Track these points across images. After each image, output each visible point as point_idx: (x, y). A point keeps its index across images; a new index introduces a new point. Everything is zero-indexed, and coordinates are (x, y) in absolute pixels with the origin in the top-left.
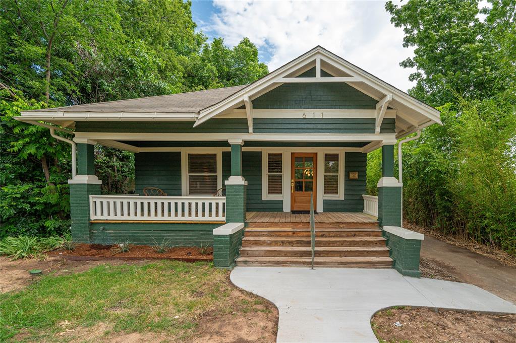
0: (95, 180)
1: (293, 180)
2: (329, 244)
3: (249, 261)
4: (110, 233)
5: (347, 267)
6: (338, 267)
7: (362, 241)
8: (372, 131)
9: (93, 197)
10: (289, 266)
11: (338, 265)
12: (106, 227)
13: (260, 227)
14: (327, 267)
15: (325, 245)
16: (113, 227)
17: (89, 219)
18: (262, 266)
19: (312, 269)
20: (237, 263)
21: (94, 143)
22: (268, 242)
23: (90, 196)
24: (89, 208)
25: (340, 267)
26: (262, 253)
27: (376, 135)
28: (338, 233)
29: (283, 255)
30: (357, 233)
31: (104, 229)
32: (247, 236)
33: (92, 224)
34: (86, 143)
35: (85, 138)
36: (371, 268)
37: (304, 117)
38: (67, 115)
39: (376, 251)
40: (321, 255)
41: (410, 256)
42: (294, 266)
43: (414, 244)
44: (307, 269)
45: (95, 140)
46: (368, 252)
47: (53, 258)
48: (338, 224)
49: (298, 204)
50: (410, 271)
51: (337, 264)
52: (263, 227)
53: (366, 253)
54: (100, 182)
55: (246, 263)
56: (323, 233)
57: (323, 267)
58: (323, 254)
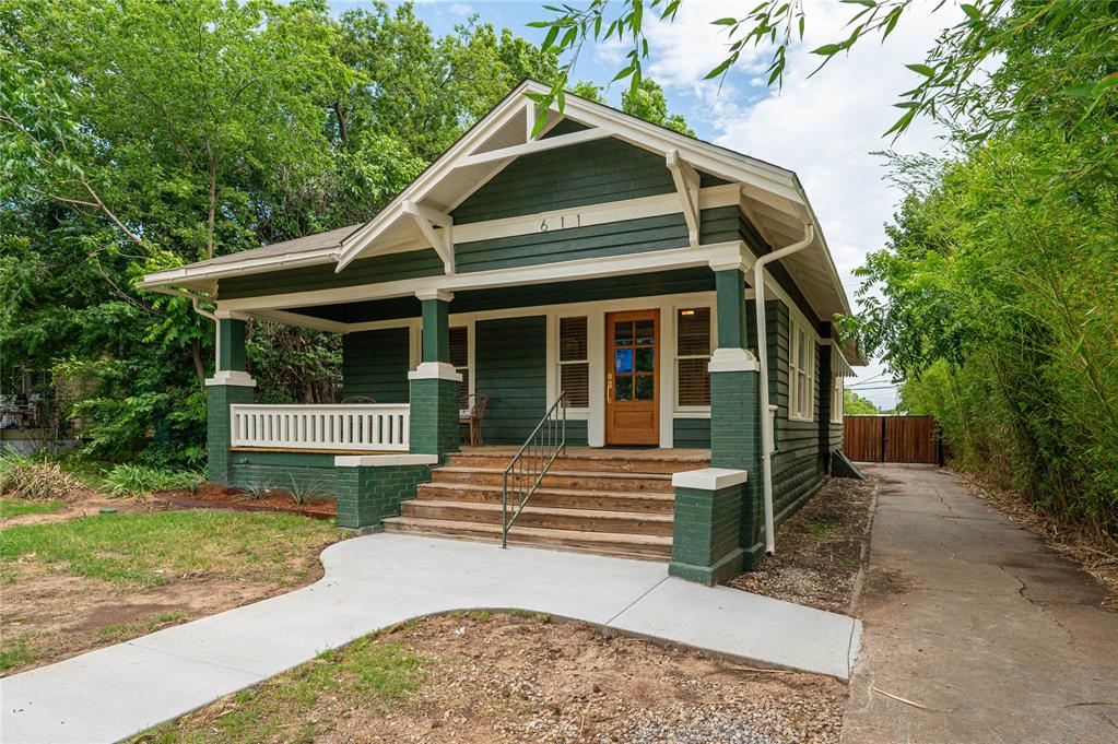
0: (245, 380)
1: (610, 376)
2: (574, 503)
3: (404, 524)
4: (255, 469)
5: (580, 552)
6: (560, 550)
7: (641, 499)
8: (681, 241)
9: (236, 408)
10: (469, 540)
11: (563, 544)
12: (251, 460)
13: (469, 465)
14: (539, 547)
15: (565, 506)
16: (258, 459)
17: (229, 445)
18: (423, 536)
19: (504, 547)
20: (387, 525)
21: (245, 318)
22: (461, 492)
23: (232, 405)
24: (229, 427)
25: (565, 550)
26: (438, 513)
27: (693, 250)
28: (604, 481)
29: (474, 517)
30: (646, 484)
31: (247, 463)
32: (436, 481)
33: (234, 453)
34: (229, 317)
35: (226, 309)
36: (630, 557)
37: (544, 228)
38: (190, 273)
39: (659, 522)
40: (545, 524)
41: (689, 530)
42: (478, 541)
43: (697, 501)
44: (494, 548)
45: (247, 312)
46: (641, 523)
47: (156, 499)
48: (617, 463)
49: (622, 430)
50: (686, 566)
51: (560, 542)
52: (474, 465)
53: (636, 525)
54: (253, 383)
55: (399, 526)
56: (576, 480)
57: (532, 546)
58: (548, 521)
